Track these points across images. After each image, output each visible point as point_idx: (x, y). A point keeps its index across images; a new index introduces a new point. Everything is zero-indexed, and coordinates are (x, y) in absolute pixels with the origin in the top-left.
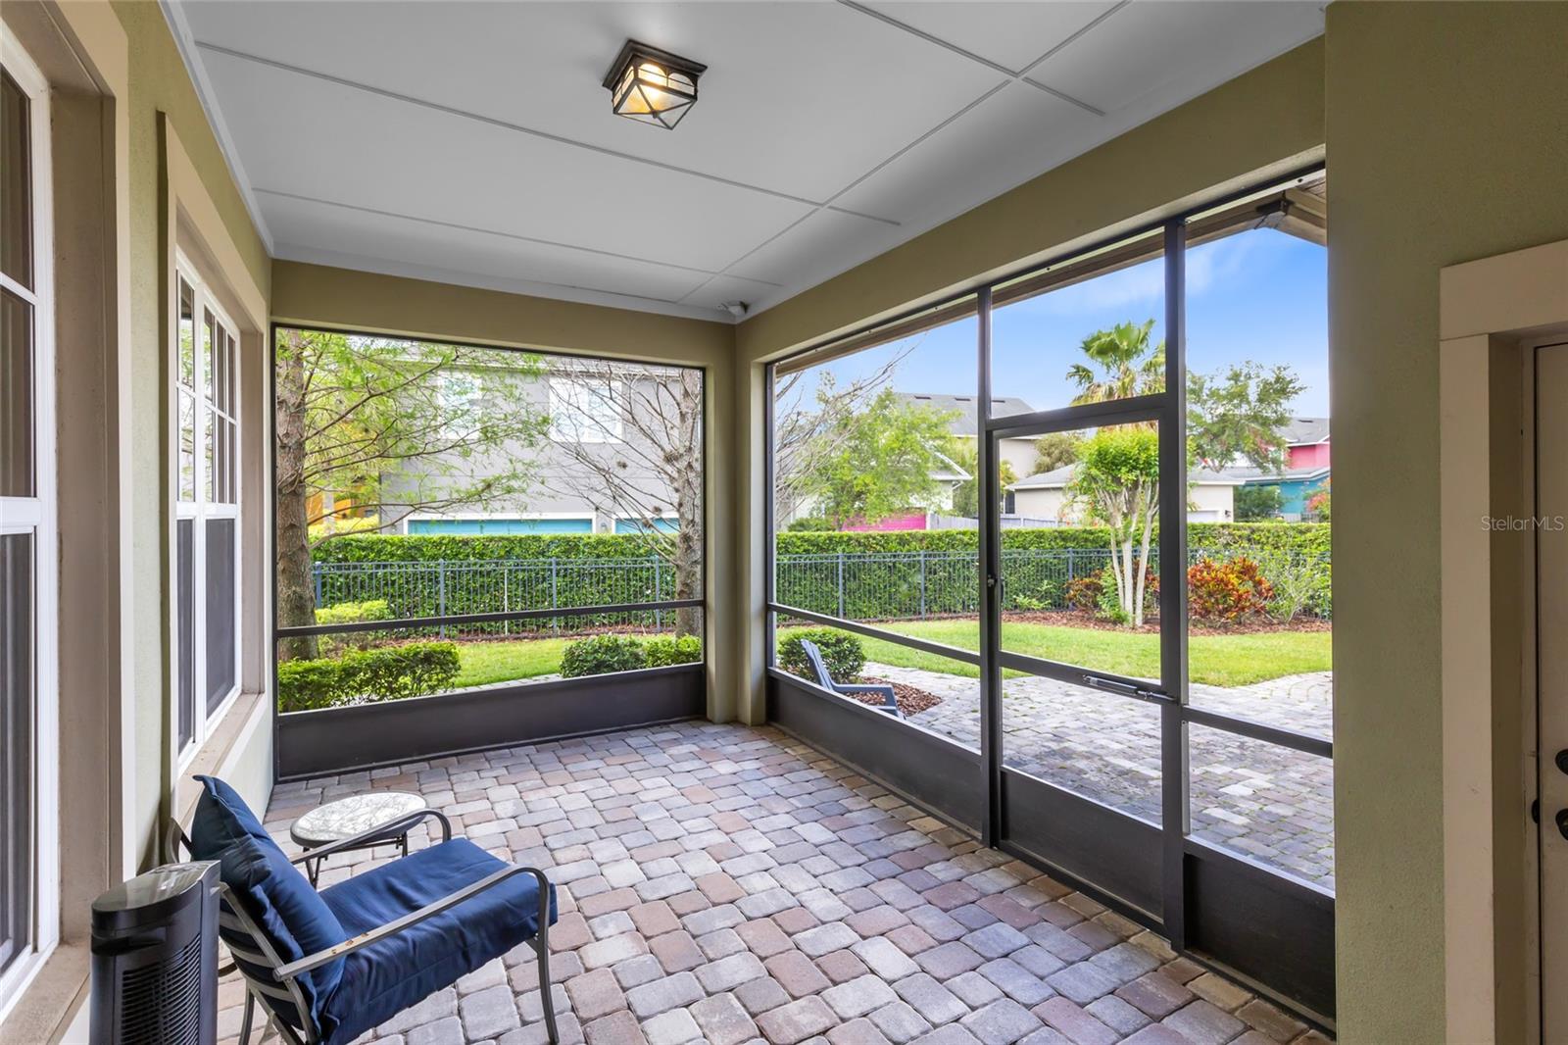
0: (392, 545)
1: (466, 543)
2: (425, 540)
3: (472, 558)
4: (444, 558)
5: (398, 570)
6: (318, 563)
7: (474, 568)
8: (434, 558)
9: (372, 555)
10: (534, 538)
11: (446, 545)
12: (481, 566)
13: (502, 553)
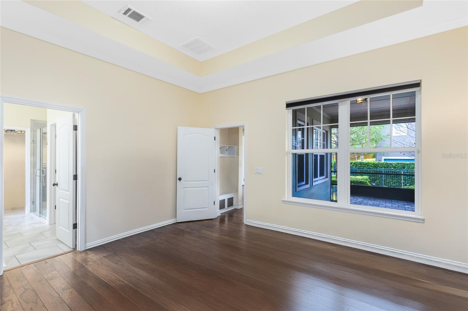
0: (371, 164)
1: (391, 164)
2: (379, 163)
3: (392, 168)
4: (384, 168)
5: (373, 170)
6: (354, 167)
7: (393, 171)
8: (382, 167)
9: (366, 166)
10: (412, 163)
11: (385, 164)
12: (395, 170)
13: (401, 167)
